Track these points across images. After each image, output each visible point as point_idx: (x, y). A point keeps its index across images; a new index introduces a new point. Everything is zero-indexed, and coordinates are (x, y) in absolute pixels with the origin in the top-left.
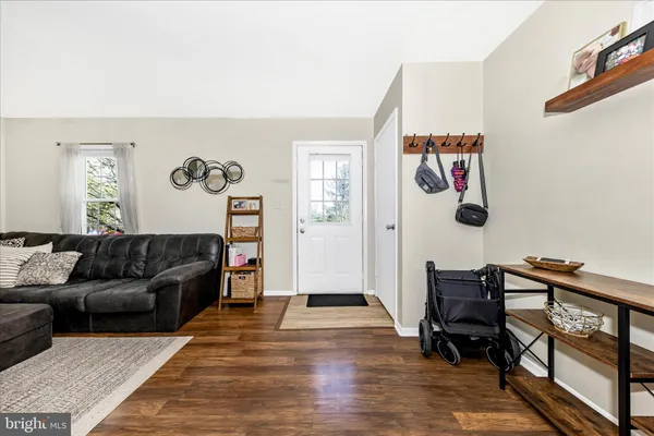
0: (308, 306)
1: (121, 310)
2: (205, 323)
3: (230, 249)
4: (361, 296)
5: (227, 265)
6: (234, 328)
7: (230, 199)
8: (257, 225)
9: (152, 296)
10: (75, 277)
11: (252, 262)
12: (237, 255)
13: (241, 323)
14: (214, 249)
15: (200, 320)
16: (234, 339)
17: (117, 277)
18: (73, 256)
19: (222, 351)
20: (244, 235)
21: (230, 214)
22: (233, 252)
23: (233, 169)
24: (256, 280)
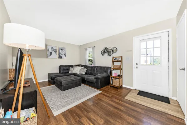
0: (138, 94)
1: (90, 81)
2: (105, 89)
3: (113, 71)
4: (168, 98)
5: (112, 75)
6: (111, 93)
7: (113, 57)
8: (120, 65)
9: (95, 80)
10: (86, 73)
11: (119, 76)
12: (115, 73)
13: (114, 92)
14: (109, 71)
15: (105, 88)
16: (110, 96)
17: (91, 75)
18: (86, 69)
19: (107, 98)
20: (116, 67)
21: (113, 61)
22: (114, 72)
23: (115, 49)
24: (119, 81)
